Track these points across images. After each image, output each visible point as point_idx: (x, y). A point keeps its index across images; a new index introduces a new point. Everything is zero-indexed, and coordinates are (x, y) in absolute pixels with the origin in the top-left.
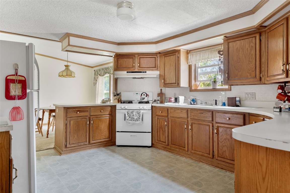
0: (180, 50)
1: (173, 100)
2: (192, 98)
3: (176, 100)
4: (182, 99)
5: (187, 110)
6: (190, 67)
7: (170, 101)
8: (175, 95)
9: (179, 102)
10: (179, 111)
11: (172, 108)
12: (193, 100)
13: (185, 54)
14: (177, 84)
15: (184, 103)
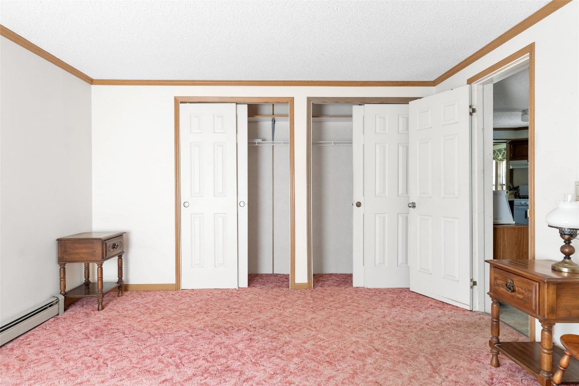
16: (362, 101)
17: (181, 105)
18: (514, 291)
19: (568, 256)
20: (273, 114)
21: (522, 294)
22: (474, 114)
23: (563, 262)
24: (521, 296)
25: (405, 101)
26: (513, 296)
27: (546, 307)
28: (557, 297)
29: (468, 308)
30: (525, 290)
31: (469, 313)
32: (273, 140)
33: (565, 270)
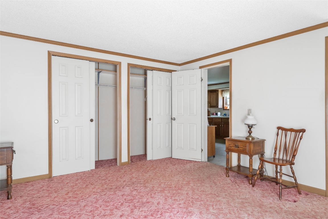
0: (218, 90)
1: (215, 114)
2: (224, 113)
3: (216, 114)
4: (219, 113)
5: (222, 118)
6: (223, 98)
7: (213, 115)
8: (216, 112)
9: (218, 115)
10: (218, 119)
11: (214, 118)
12: (225, 114)
13: (221, 91)
14: (217, 106)
15: (220, 115)
16: (153, 69)
17: (53, 57)
18: (238, 148)
19: (250, 134)
20: (98, 69)
21: (242, 148)
22: (202, 81)
23: (249, 136)
24: (242, 149)
25: (170, 71)
26: (238, 149)
27: (251, 151)
28: (254, 147)
29: (200, 161)
30: (243, 146)
31: (201, 162)
32: (98, 83)
33: (251, 138)
